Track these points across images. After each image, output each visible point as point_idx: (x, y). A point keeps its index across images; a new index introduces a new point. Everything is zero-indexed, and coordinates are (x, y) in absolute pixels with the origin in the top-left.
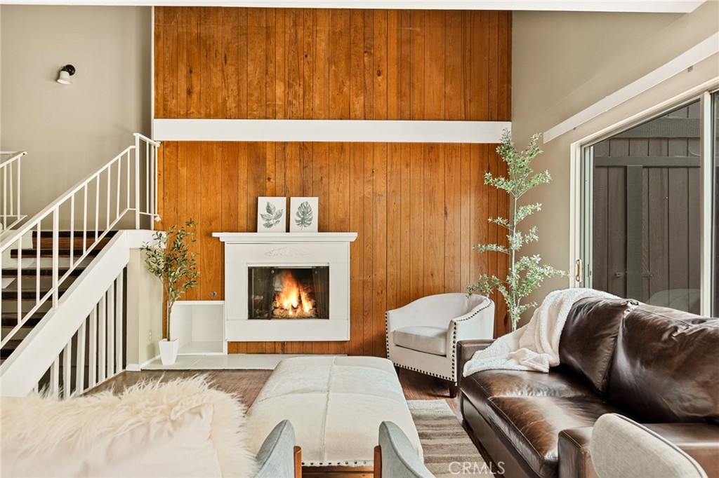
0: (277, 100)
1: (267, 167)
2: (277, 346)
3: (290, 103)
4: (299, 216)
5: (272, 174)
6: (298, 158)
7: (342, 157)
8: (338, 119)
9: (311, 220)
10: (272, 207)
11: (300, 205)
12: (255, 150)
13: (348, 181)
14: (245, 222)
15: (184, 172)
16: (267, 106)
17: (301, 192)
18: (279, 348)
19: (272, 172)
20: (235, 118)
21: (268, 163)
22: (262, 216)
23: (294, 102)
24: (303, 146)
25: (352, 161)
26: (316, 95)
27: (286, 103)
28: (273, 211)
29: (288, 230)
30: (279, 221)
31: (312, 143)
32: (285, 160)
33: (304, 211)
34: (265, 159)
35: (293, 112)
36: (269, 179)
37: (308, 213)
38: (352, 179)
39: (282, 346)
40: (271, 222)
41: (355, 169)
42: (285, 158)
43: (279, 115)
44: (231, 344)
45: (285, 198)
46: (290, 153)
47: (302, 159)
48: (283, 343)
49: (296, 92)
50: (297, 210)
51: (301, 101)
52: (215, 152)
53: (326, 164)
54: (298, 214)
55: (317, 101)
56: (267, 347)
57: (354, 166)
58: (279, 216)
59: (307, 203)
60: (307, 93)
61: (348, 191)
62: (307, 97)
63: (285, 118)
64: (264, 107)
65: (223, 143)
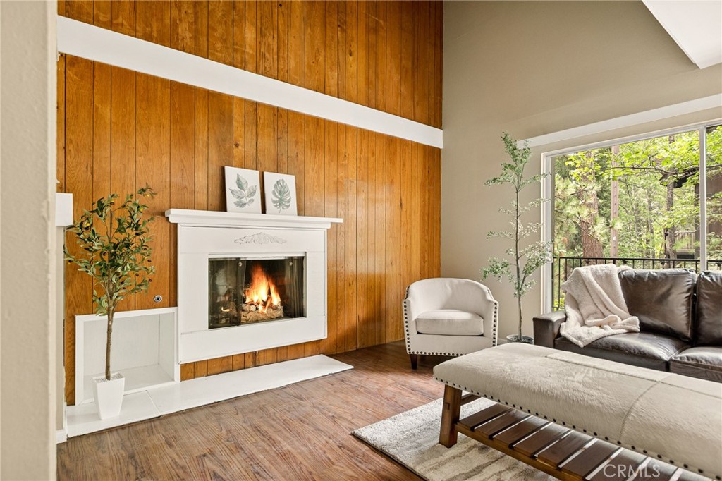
0: (247, 47)
1: (235, 128)
2: (246, 359)
3: (263, 56)
4: (276, 196)
5: (241, 139)
6: (272, 126)
7: (318, 134)
8: (314, 90)
9: (289, 201)
10: (243, 182)
11: (275, 183)
12: (219, 104)
13: (323, 162)
14: (205, 198)
15: (106, 111)
16: (235, 50)
17: (276, 167)
18: (249, 361)
19: (241, 137)
20: (190, 53)
21: (235, 124)
22: (232, 191)
23: (267, 55)
24: (277, 112)
25: (327, 141)
26: (291, 56)
27: (258, 54)
28: (245, 186)
29: (264, 211)
30: (253, 200)
31: (288, 111)
32: (257, 125)
33: (281, 190)
34: (232, 119)
35: (265, 68)
36: (237, 145)
37: (285, 193)
38: (327, 161)
39: (253, 358)
40: (244, 200)
41: (330, 149)
42: (257, 122)
43: (249, 66)
44: (184, 367)
45: (258, 172)
46: (262, 117)
47: (276, 128)
48: (254, 354)
49: (269, 45)
50: (273, 189)
51: (275, 57)
52: (159, 94)
53: (302, 139)
54: (274, 192)
55: (292, 64)
56: (234, 362)
57: (329, 146)
58: (253, 193)
59: (283, 180)
60: (281, 50)
61: (323, 173)
62: (281, 55)
63: (256, 72)
64: (231, 51)
65: (172, 82)
